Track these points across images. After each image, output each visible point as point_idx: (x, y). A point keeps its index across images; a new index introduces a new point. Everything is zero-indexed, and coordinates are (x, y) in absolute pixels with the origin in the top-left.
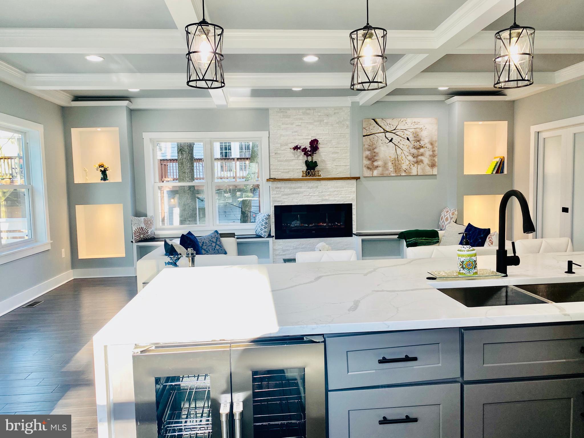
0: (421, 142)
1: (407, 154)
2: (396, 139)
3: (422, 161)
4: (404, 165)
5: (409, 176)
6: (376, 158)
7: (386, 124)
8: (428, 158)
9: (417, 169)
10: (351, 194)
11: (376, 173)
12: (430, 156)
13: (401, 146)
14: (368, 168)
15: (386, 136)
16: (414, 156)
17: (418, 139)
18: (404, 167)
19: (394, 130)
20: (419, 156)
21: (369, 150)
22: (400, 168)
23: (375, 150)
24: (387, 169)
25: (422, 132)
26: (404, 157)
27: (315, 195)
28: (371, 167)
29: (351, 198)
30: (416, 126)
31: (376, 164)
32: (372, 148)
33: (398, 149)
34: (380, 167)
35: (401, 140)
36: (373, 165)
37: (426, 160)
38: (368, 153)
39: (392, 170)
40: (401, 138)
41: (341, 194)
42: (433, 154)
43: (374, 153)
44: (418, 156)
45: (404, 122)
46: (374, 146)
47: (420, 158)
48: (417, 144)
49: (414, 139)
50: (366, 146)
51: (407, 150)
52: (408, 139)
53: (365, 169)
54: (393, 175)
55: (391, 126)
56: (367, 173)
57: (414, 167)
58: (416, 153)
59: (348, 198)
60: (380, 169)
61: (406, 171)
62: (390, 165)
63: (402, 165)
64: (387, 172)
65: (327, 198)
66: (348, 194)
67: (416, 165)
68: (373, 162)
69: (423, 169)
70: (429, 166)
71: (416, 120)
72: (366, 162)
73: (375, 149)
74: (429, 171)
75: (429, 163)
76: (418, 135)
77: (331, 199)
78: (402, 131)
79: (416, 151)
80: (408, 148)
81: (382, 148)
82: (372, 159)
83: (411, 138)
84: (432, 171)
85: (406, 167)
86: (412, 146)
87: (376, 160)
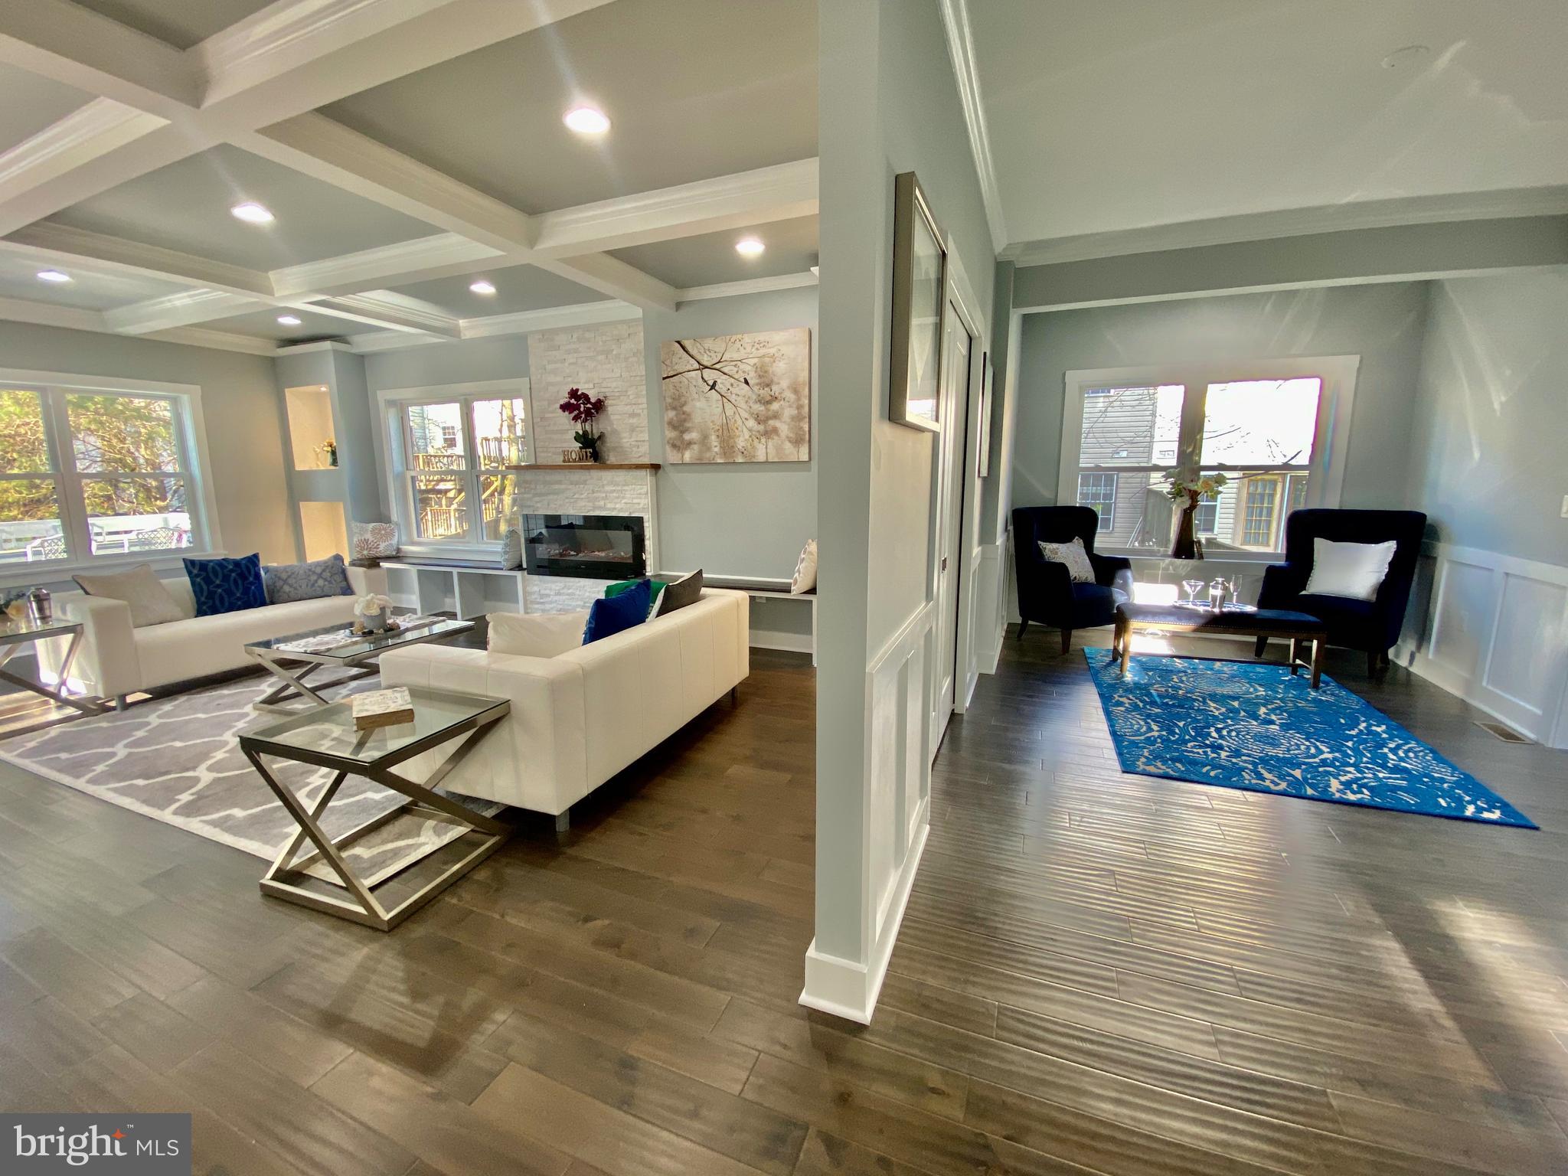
0: (775, 388)
1: (745, 415)
2: (723, 383)
3: (775, 431)
4: (741, 439)
5: (752, 464)
6: (688, 425)
7: (702, 351)
8: (789, 425)
9: (766, 448)
10: (640, 498)
11: (688, 456)
12: (793, 418)
13: (733, 398)
14: (674, 446)
15: (704, 377)
16: (759, 420)
17: (767, 381)
18: (741, 443)
19: (719, 362)
20: (771, 418)
21: (674, 408)
22: (733, 447)
23: (685, 409)
24: (709, 449)
25: (774, 364)
26: (739, 422)
27: (582, 496)
28: (678, 443)
29: (641, 506)
30: (762, 351)
31: (687, 437)
32: (678, 404)
33: (728, 406)
34: (695, 443)
35: (732, 385)
36: (683, 439)
37: (784, 429)
38: (671, 414)
39: (717, 449)
40: (732, 380)
41: (624, 498)
42: (799, 413)
43: (684, 413)
44: (768, 418)
45: (738, 344)
46: (683, 399)
47: (771, 422)
48: (765, 393)
49: (757, 381)
50: (669, 400)
51: (744, 406)
52: (746, 382)
53: (668, 448)
54: (719, 461)
55: (712, 354)
56: (673, 457)
57: (761, 445)
58: (764, 413)
59: (636, 506)
60: (696, 447)
61: (745, 452)
62: (714, 441)
63: (737, 440)
64: (708, 455)
65: (602, 503)
66: (637, 498)
67: (763, 440)
68: (682, 432)
69: (779, 449)
70: (790, 442)
71: (762, 337)
72: (671, 434)
73: (683, 405)
74: (791, 453)
75: (791, 435)
76: (766, 372)
77: (609, 506)
78: (734, 363)
79: (763, 408)
80: (747, 402)
81: (698, 404)
82: (680, 425)
83: (752, 379)
84: (796, 453)
85: (742, 444)
86: (754, 397)
87: (687, 430)
